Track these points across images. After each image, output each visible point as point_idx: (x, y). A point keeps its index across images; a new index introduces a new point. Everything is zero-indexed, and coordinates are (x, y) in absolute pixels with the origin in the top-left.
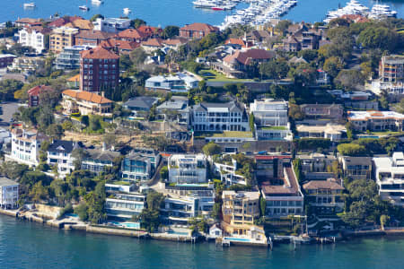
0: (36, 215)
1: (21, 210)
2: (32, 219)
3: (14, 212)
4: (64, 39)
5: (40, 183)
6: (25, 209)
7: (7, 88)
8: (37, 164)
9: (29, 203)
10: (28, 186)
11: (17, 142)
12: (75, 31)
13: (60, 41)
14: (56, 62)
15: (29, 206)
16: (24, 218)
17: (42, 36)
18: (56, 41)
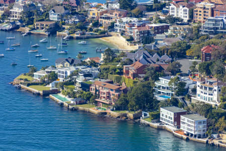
0: (221, 142)
1: (209, 138)
2: (219, 145)
3: (205, 140)
4: (205, 12)
5: (223, 118)
6: (213, 138)
7: (180, 48)
8: (218, 104)
9: (215, 133)
10: (214, 120)
11: (201, 88)
12: (213, 5)
13: (202, 13)
14: (201, 29)
15: (215, 136)
16: (213, 145)
17: (188, 9)
18: (199, 13)
